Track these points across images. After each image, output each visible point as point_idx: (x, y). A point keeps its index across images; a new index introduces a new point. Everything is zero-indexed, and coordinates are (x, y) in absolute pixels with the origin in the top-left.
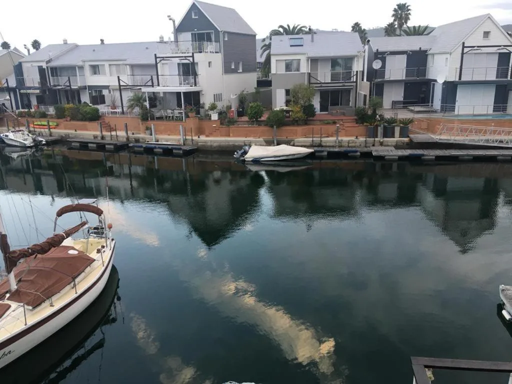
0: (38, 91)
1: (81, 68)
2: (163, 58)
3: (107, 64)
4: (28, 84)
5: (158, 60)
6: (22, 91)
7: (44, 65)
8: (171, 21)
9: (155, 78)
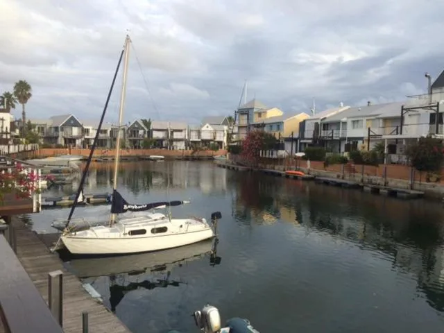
0: (310, 141)
1: (345, 123)
2: (408, 110)
3: (365, 119)
4: (306, 136)
5: (404, 111)
6: (302, 141)
7: (319, 122)
8: (427, 78)
9: (399, 128)
